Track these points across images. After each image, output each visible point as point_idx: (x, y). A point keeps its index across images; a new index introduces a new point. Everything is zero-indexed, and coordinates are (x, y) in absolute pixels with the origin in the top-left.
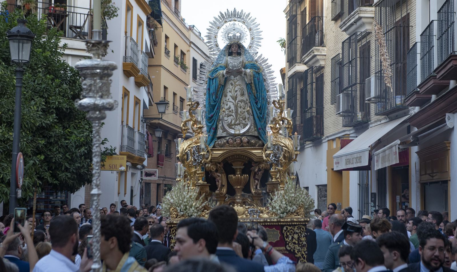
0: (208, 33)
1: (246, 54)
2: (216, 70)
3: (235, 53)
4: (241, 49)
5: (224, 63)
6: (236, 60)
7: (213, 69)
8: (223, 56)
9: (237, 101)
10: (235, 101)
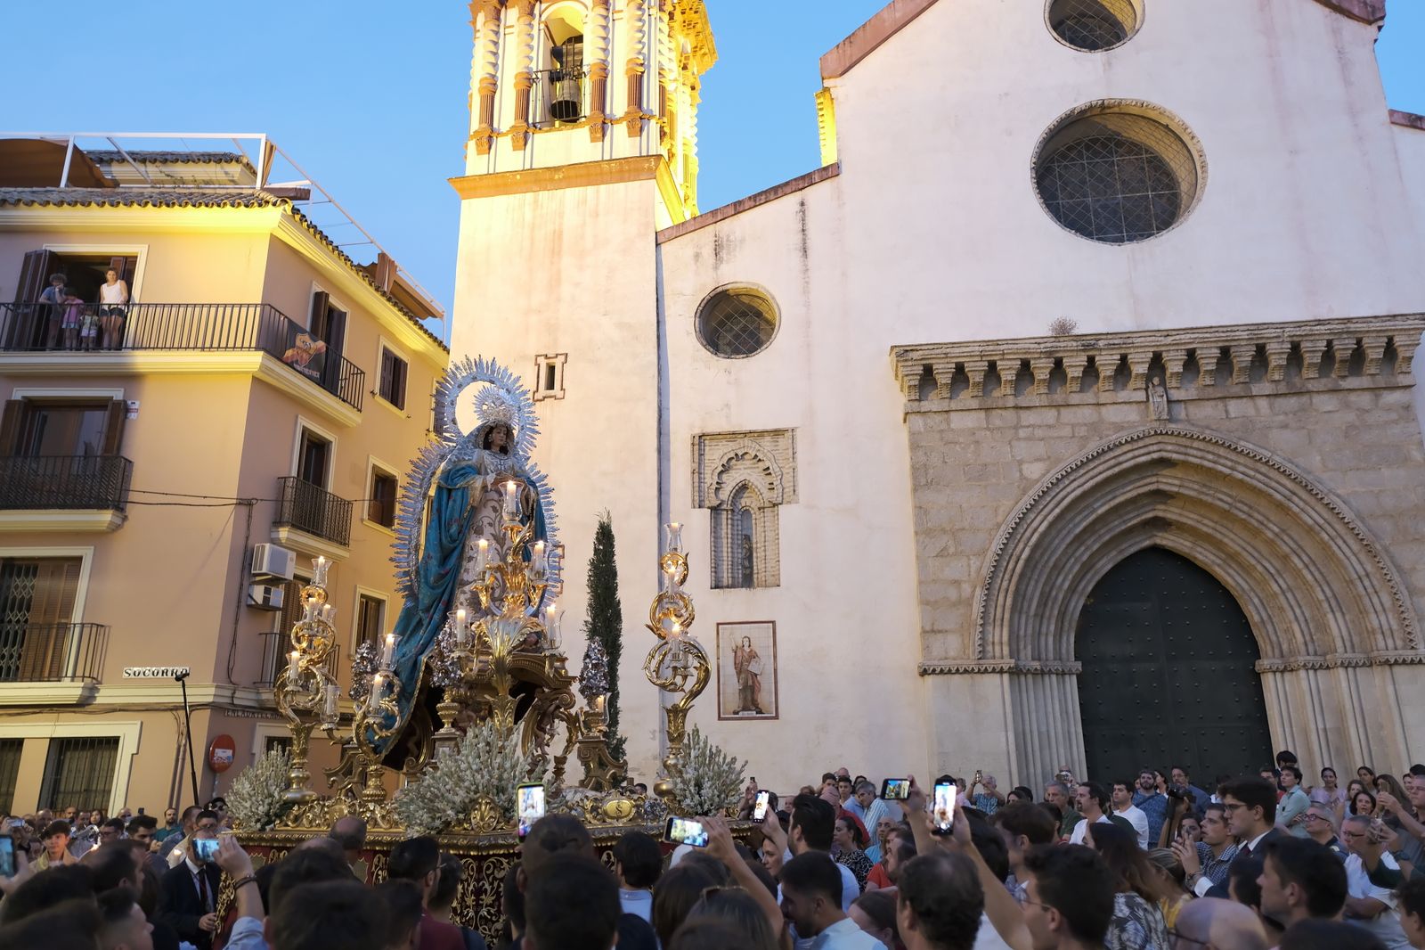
2: (462, 472)
9: (505, 548)
10: (502, 548)
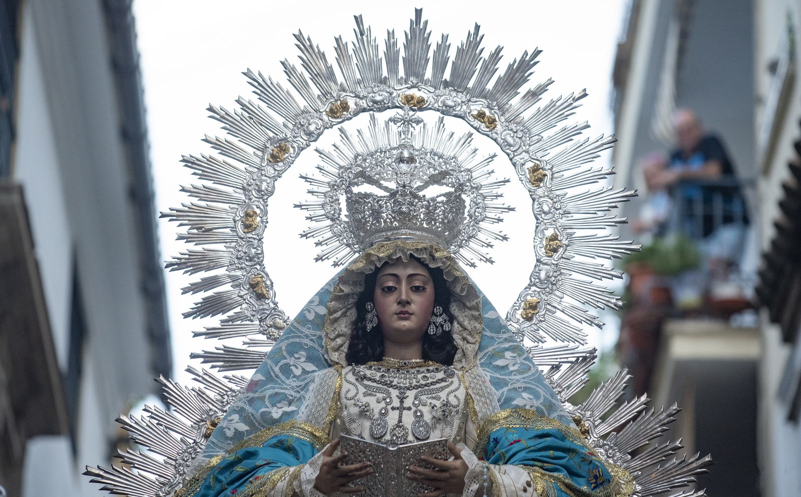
0: (192, 192)
1: (500, 354)
2: (239, 469)
3: (403, 339)
4: (454, 309)
5: (312, 418)
6: (411, 394)
7: (215, 461)
8: (300, 364)
